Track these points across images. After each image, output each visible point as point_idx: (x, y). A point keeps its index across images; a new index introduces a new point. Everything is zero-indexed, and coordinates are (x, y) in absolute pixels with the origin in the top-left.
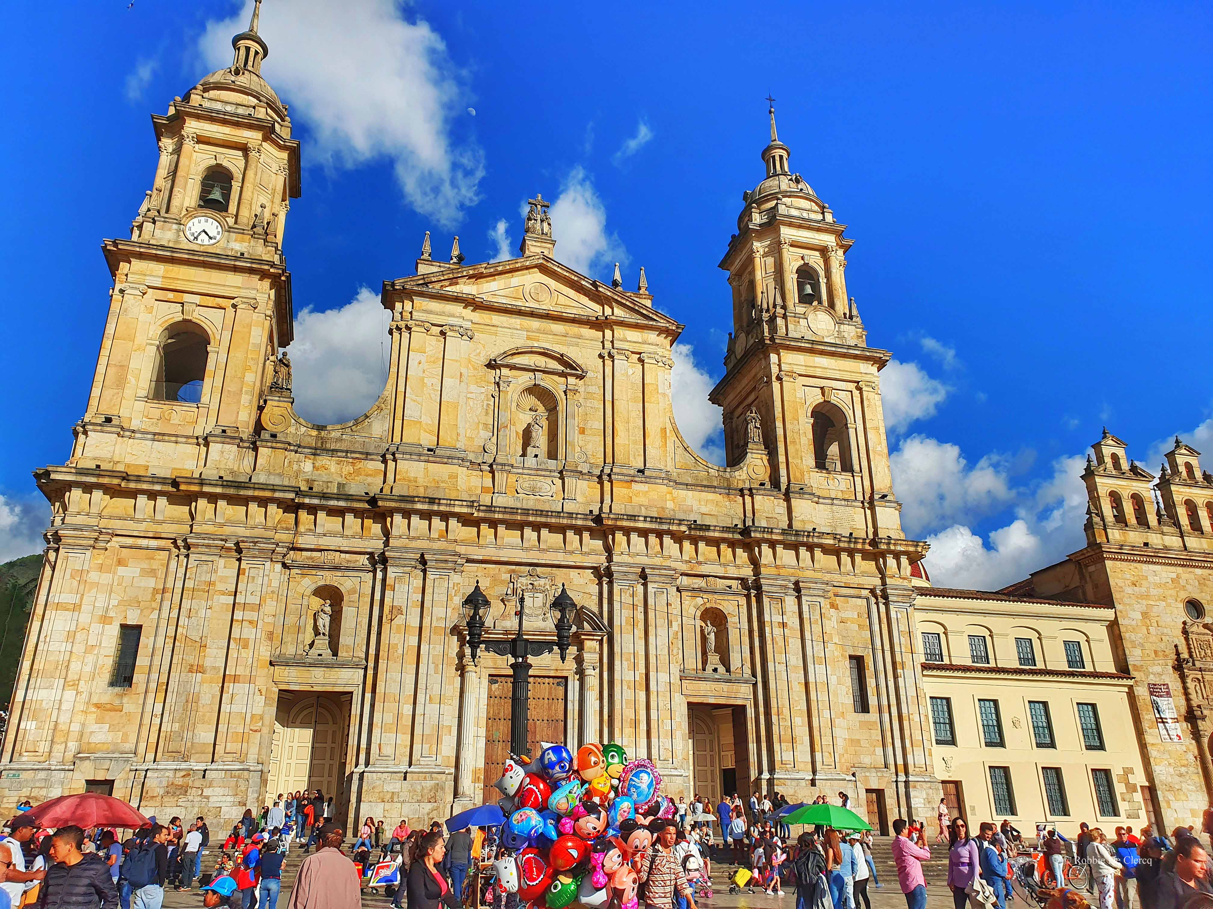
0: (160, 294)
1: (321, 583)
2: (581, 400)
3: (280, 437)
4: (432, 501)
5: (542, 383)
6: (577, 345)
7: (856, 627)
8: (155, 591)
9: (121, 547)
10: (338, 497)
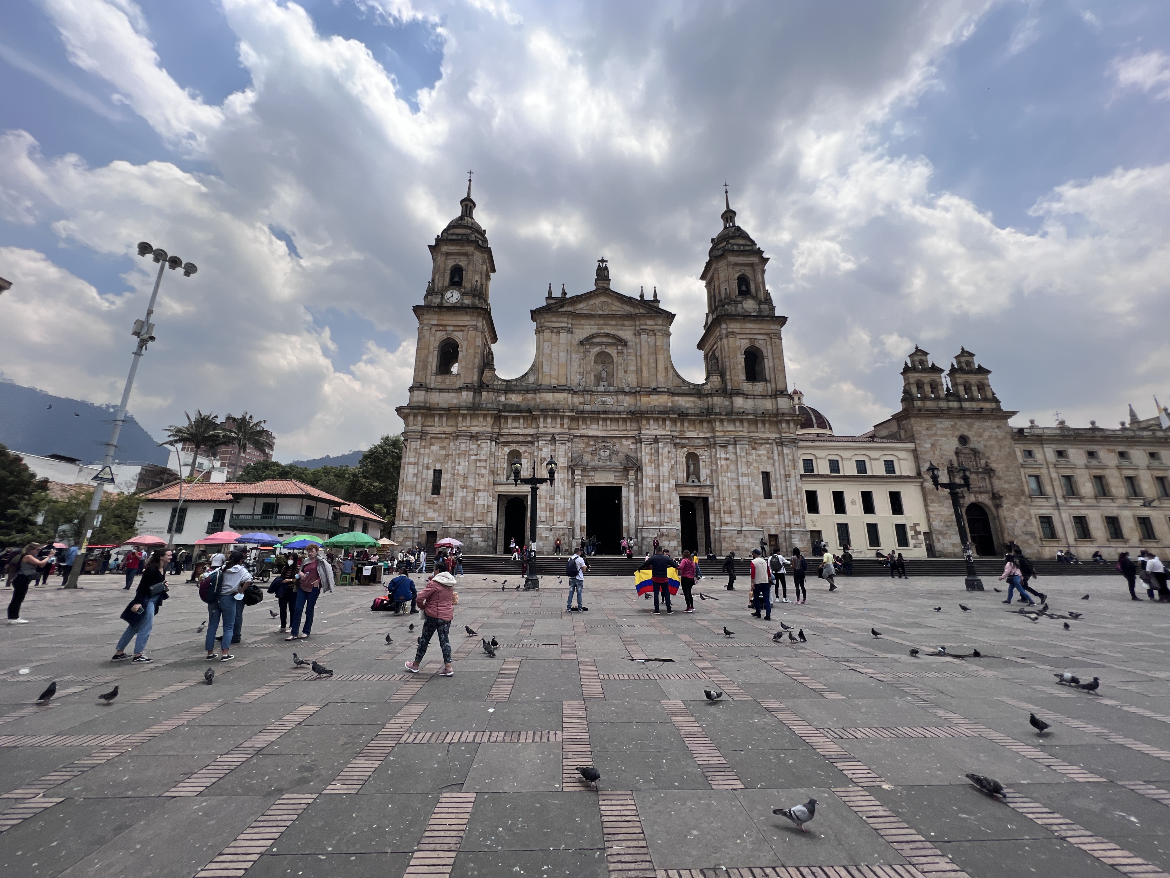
0: (437, 328)
1: (512, 449)
2: (625, 357)
3: (491, 386)
4: (556, 410)
5: (606, 351)
6: (622, 329)
7: (766, 458)
8: (446, 455)
9: (431, 438)
10: (516, 412)
